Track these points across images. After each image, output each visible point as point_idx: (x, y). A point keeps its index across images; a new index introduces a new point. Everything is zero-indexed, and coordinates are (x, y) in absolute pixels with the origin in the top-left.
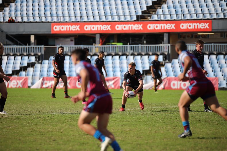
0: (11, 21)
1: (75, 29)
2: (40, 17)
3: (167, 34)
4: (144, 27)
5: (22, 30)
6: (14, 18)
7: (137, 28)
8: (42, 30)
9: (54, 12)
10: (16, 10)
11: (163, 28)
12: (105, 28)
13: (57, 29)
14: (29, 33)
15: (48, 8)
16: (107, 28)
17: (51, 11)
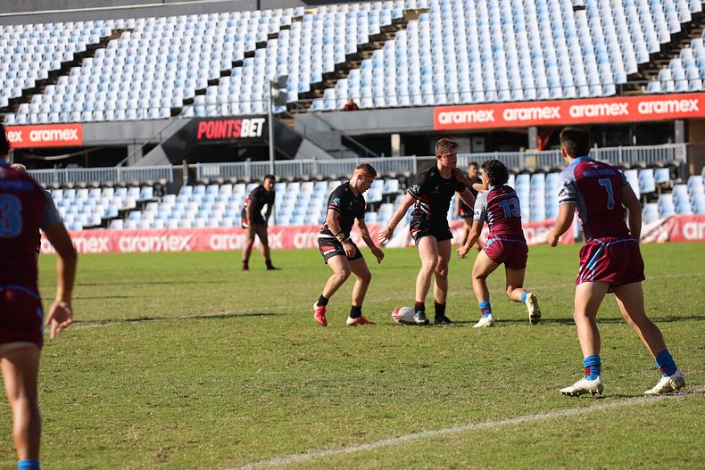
0: (351, 107)
1: (484, 118)
2: (411, 95)
3: (682, 122)
4: (632, 108)
5: (374, 125)
6: (357, 101)
7: (617, 110)
8: (416, 124)
9: (441, 84)
10: (362, 84)
11: (672, 110)
12: (549, 114)
13: (447, 119)
14: (387, 131)
15: (428, 76)
16: (551, 114)
17: (435, 82)
